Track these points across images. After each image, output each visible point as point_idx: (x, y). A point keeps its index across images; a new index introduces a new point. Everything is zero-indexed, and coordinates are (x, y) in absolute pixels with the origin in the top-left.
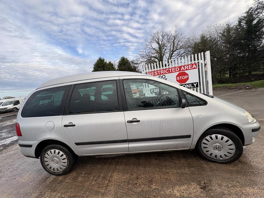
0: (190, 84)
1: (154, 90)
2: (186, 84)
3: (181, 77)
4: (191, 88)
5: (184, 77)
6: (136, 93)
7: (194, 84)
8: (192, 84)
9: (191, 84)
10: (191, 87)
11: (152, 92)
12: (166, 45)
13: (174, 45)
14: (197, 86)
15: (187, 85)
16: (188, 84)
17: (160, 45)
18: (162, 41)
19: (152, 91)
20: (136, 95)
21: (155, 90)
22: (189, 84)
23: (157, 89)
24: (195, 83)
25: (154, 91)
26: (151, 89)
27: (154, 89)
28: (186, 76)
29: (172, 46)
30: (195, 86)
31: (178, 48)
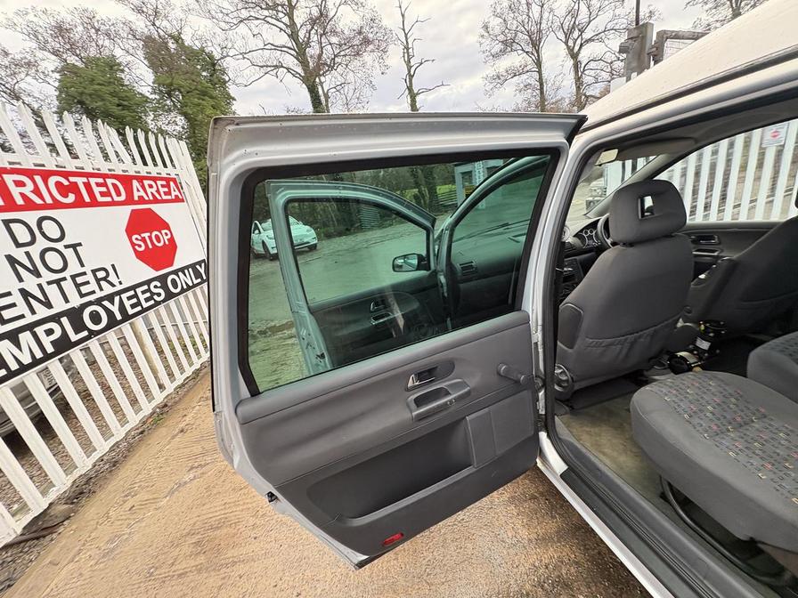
0: (188, 267)
2: (176, 273)
4: (196, 285)
5: (158, 239)
7: (198, 267)
8: (195, 268)
9: (191, 270)
10: (195, 282)
15: (181, 274)
16: (183, 271)
22: (187, 271)
24: (200, 264)
28: (163, 232)
30: (204, 278)
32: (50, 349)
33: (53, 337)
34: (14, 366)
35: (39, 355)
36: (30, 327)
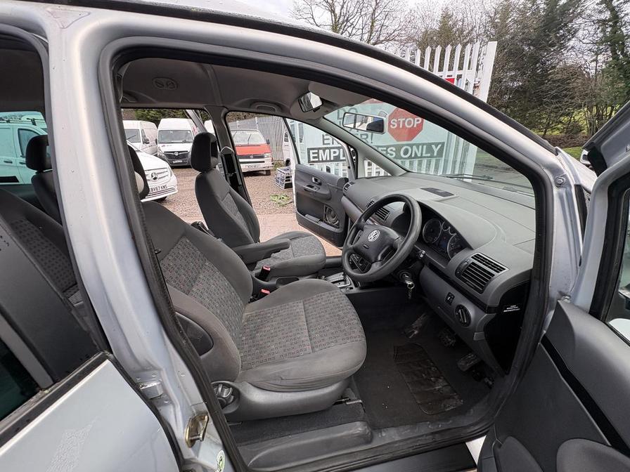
0: (423, 144)
1: (318, 153)
2: (411, 146)
3: (401, 120)
4: (425, 157)
5: (409, 123)
6: (262, 157)
7: (433, 146)
8: (429, 146)
9: (425, 147)
10: (424, 155)
11: (312, 160)
12: (351, 21)
13: (372, 26)
14: (440, 153)
15: (415, 147)
16: (418, 146)
17: (335, 15)
18: (342, 7)
19: (312, 155)
20: (264, 162)
21: (321, 151)
22: (420, 147)
23: (327, 151)
24: (437, 145)
25: (318, 157)
26: (309, 150)
27: (319, 149)
28: (416, 119)
29: (367, 29)
30: (435, 154)
31: (382, 38)
32: (332, 159)
33: (335, 155)
34: (321, 160)
35: (328, 159)
36: (330, 148)
